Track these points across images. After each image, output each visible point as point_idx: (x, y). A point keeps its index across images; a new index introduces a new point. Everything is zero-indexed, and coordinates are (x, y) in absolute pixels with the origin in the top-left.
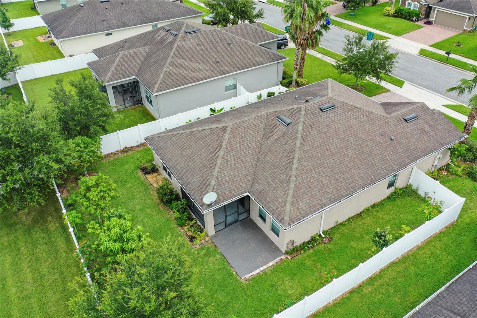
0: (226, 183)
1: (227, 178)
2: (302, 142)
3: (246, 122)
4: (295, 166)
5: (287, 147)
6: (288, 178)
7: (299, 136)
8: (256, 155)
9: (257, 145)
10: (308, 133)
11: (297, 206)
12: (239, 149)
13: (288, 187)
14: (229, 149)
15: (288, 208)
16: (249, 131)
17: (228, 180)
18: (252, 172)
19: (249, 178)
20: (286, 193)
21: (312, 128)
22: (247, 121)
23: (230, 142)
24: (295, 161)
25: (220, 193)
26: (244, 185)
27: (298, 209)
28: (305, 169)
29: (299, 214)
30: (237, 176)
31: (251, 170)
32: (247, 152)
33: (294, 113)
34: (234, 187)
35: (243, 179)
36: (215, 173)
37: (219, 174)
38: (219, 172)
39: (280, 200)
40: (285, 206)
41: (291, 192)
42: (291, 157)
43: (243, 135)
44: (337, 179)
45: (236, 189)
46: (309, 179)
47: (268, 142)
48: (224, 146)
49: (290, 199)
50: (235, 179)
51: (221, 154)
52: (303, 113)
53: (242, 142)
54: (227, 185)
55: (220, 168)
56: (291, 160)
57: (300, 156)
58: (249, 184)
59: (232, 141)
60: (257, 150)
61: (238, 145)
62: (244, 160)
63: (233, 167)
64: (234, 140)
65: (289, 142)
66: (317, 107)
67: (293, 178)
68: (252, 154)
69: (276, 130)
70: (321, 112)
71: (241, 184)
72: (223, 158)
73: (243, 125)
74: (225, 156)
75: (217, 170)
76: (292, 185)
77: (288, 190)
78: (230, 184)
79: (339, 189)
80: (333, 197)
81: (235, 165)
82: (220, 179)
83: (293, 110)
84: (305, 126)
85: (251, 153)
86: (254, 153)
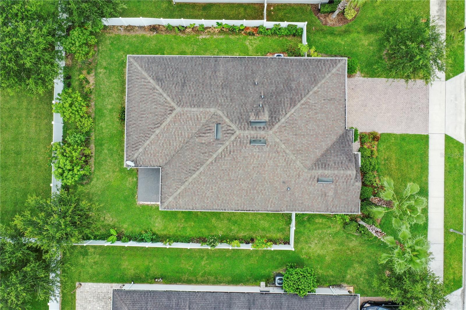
0: (150, 154)
1: (152, 151)
2: (213, 161)
3: (192, 113)
4: (194, 176)
5: (202, 156)
6: (185, 180)
7: (215, 156)
8: (183, 143)
9: (189, 135)
10: (223, 156)
11: (177, 201)
12: (173, 133)
13: (180, 186)
14: (165, 130)
15: (171, 199)
16: (190, 121)
17: (152, 153)
18: (172, 155)
19: (168, 158)
20: (177, 189)
21: (230, 154)
22: (193, 111)
23: (169, 125)
24: (198, 173)
25: (142, 159)
26: (161, 161)
27: (177, 202)
28: (200, 181)
29: (175, 205)
30: (159, 153)
31: (173, 153)
32: (177, 138)
33: (228, 132)
34: (153, 159)
35: (163, 156)
36: (146, 144)
37: (148, 146)
38: (148, 145)
39: (171, 190)
40: (170, 196)
41: (179, 191)
42: (198, 168)
43: (183, 123)
44: (218, 197)
45: (154, 161)
46: (197, 189)
47: (197, 140)
48: (162, 126)
49: (175, 194)
50: (157, 155)
51: (157, 131)
52: (233, 138)
53: (178, 128)
54: (149, 156)
55: (151, 142)
56: (196, 170)
57: (203, 171)
58: (165, 161)
59: (171, 125)
60: (186, 140)
61: (174, 130)
62: (172, 143)
63: (161, 145)
64: (173, 125)
65: (206, 155)
66: (249, 138)
67: (187, 183)
68: (181, 142)
69: (208, 135)
70: (249, 143)
71: (160, 159)
72: (157, 135)
73: (188, 114)
74: (159, 135)
75: (148, 142)
76: (183, 187)
77: (179, 188)
78: (152, 156)
79: (214, 203)
80: (206, 206)
81: (163, 144)
82: (147, 149)
83: (230, 128)
84: (225, 150)
85: (180, 140)
86: (182, 141)
